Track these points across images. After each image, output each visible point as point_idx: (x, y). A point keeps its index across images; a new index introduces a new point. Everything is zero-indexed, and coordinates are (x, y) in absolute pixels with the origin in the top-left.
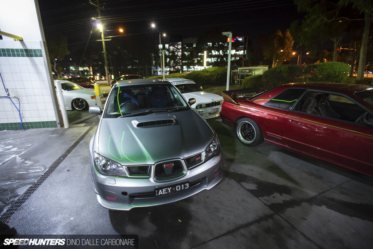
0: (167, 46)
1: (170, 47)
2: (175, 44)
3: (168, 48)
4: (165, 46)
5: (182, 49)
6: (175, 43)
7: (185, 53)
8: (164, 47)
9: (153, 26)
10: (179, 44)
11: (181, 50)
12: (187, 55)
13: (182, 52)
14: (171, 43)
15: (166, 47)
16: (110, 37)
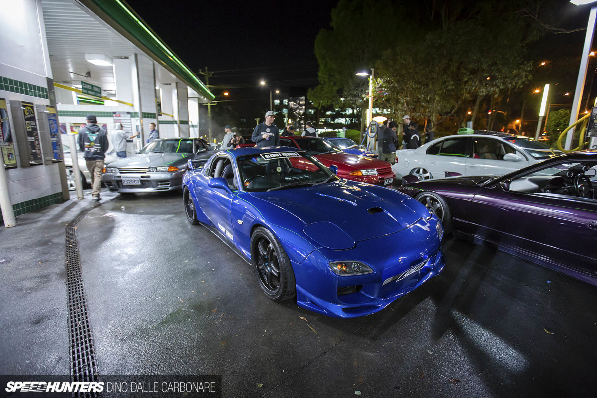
0: (285, 101)
1: (290, 103)
2: (297, 99)
3: (286, 104)
4: (283, 101)
5: (305, 105)
6: (298, 97)
7: (310, 111)
8: (281, 102)
9: (263, 83)
10: (302, 99)
11: (304, 107)
12: (313, 113)
13: (306, 109)
14: (290, 98)
15: (284, 103)
16: (216, 102)
